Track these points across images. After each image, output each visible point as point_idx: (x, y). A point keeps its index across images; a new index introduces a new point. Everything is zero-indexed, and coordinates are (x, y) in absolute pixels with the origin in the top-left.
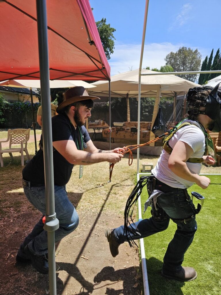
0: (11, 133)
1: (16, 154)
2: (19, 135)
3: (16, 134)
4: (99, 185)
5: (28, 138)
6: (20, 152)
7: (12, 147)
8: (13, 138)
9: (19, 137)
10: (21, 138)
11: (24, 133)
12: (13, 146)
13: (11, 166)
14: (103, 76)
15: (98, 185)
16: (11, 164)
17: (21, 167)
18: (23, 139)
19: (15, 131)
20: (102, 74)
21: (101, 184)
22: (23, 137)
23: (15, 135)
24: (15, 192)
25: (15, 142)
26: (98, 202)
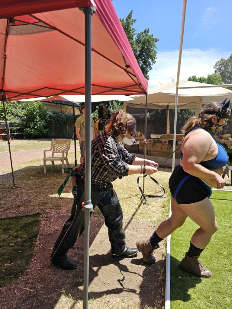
0: (54, 143)
1: (58, 163)
2: (61, 145)
3: (59, 144)
4: (133, 195)
5: (68, 148)
6: (61, 161)
7: (54, 156)
8: (56, 148)
9: (61, 146)
10: (63, 147)
11: (65, 143)
12: (56, 155)
13: (53, 173)
14: (140, 90)
15: (131, 195)
16: (53, 172)
17: (62, 174)
18: (64, 149)
19: (58, 141)
20: (139, 89)
21: (134, 194)
22: (64, 146)
23: (57, 144)
24: (56, 196)
25: (57, 151)
26: (131, 211)
